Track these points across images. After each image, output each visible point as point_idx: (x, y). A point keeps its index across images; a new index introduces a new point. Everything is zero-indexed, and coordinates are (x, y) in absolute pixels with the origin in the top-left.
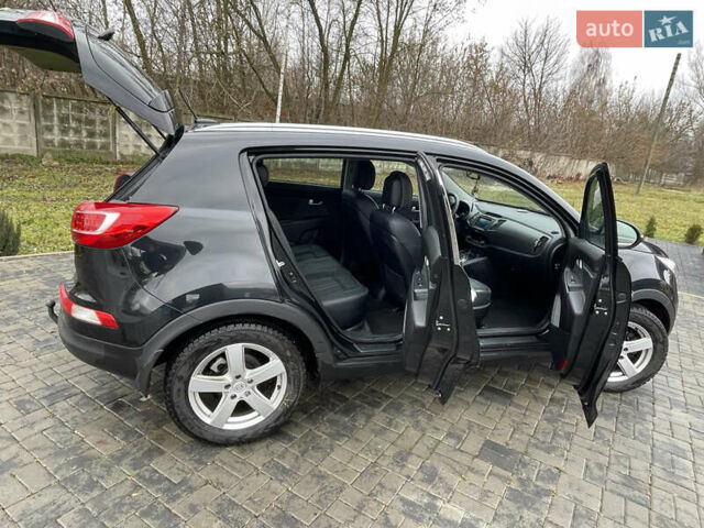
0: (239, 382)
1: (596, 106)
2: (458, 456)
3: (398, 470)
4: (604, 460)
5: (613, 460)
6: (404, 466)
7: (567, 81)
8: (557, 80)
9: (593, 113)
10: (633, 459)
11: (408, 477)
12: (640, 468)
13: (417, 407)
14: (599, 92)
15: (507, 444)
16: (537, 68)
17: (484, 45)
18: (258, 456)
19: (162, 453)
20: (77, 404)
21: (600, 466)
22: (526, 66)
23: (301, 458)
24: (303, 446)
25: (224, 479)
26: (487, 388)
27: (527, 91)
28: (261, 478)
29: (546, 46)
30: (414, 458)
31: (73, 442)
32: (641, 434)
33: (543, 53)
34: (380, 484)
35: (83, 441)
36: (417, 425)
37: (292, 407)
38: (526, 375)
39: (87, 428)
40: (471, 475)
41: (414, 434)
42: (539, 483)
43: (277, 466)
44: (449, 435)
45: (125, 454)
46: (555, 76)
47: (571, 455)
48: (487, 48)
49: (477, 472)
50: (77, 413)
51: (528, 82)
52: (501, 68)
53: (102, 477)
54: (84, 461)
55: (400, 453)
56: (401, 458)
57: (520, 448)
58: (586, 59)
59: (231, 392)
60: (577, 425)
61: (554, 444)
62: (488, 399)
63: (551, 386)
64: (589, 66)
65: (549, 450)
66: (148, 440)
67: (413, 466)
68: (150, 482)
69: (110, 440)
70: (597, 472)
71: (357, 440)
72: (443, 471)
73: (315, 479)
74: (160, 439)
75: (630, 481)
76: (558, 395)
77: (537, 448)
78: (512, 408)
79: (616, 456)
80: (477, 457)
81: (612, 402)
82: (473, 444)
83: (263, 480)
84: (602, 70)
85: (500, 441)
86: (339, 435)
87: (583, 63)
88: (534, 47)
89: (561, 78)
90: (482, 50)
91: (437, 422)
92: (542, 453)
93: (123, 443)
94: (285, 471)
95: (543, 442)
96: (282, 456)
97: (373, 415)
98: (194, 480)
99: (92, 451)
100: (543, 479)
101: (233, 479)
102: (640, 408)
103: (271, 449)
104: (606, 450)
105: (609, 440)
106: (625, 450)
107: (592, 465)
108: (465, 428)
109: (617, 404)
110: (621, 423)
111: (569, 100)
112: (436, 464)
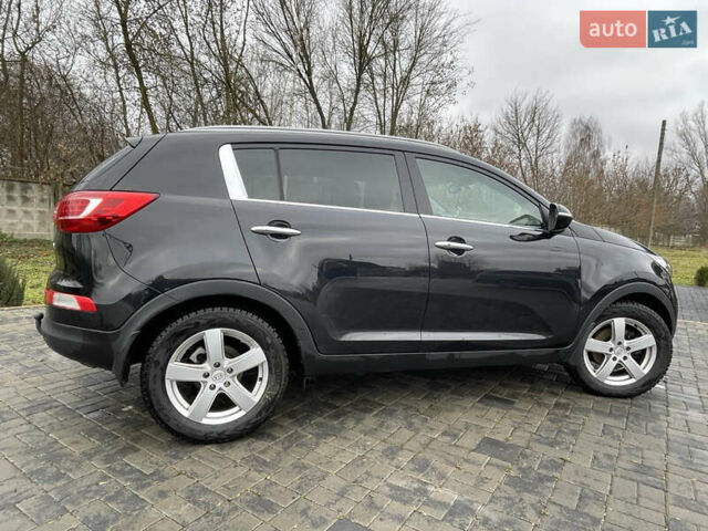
0: (218, 371)
1: (592, 175)
2: (454, 451)
3: (388, 461)
4: (615, 452)
5: (623, 451)
6: (393, 459)
7: (562, 153)
8: (552, 153)
9: (591, 182)
10: (646, 452)
11: (398, 467)
12: (655, 459)
13: (411, 412)
14: (595, 163)
15: (507, 440)
16: (531, 142)
17: (477, 126)
18: (238, 452)
19: (137, 450)
20: (56, 413)
21: (609, 456)
22: (521, 142)
23: (283, 454)
24: (287, 444)
25: (199, 470)
26: (487, 397)
27: (524, 164)
28: (239, 469)
29: (537, 122)
30: (405, 452)
31: (46, 443)
32: (654, 430)
33: (535, 130)
34: (367, 473)
35: (56, 442)
36: (410, 426)
37: (274, 400)
38: (528, 386)
39: (62, 433)
40: (466, 465)
41: (407, 433)
42: (540, 471)
43: (256, 459)
44: (444, 433)
45: (97, 451)
46: (549, 149)
47: (577, 448)
48: (480, 128)
49: (473, 463)
50: (55, 420)
51: (523, 156)
52: (496, 144)
53: (71, 470)
54: (54, 458)
55: (390, 448)
56: (391, 453)
57: (522, 443)
58: (578, 134)
59: (210, 381)
60: (584, 424)
61: (559, 439)
62: (487, 405)
63: (556, 394)
64: (582, 140)
65: (552, 444)
66: (124, 441)
67: (404, 459)
68: (121, 473)
69: (84, 441)
70: (605, 461)
71: (345, 438)
72: (436, 462)
73: (297, 470)
74: (136, 440)
75: (643, 469)
76: (563, 401)
77: (540, 443)
78: (513, 412)
79: (627, 449)
80: (473, 450)
81: (622, 406)
82: (470, 440)
83: (242, 471)
84: (594, 142)
85: (500, 438)
86: (326, 435)
87: (576, 138)
88: (526, 123)
89: (555, 151)
90: (476, 130)
91: (432, 423)
92: (546, 447)
93: (97, 442)
94: (265, 463)
95: (547, 438)
96: (263, 452)
97: (364, 419)
98: (167, 471)
99: (64, 451)
100: (546, 467)
101: (208, 470)
102: (653, 410)
103: (253, 446)
104: (616, 443)
105: (618, 436)
106: (636, 444)
107: (600, 456)
108: (462, 428)
109: (627, 407)
110: (632, 422)
111: (566, 170)
112: (428, 456)
